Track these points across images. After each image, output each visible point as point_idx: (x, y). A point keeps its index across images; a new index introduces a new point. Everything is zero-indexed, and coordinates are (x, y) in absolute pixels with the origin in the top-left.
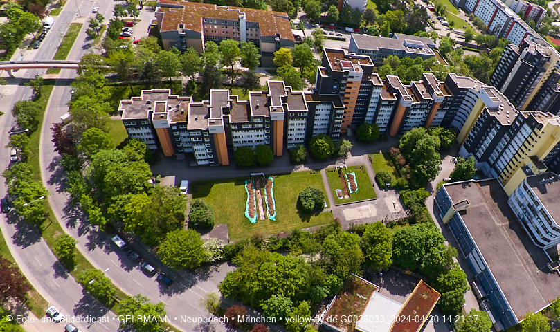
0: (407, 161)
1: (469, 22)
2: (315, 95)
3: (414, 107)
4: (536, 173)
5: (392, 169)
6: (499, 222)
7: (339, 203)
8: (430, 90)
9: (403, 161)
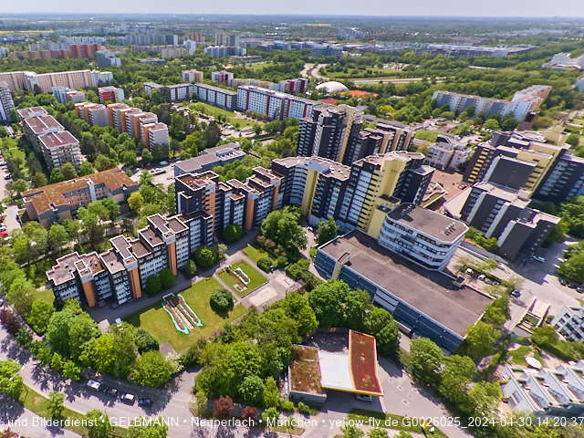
0: (277, 242)
4: (393, 208)
5: (266, 254)
7: (242, 295)
9: (273, 244)
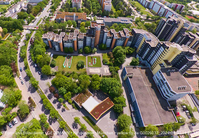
1: (149, 12)
2: (87, 35)
3: (119, 39)
4: (166, 67)
5: (109, 59)
6: (147, 85)
7: (89, 67)
8: (125, 34)
9: (113, 56)
